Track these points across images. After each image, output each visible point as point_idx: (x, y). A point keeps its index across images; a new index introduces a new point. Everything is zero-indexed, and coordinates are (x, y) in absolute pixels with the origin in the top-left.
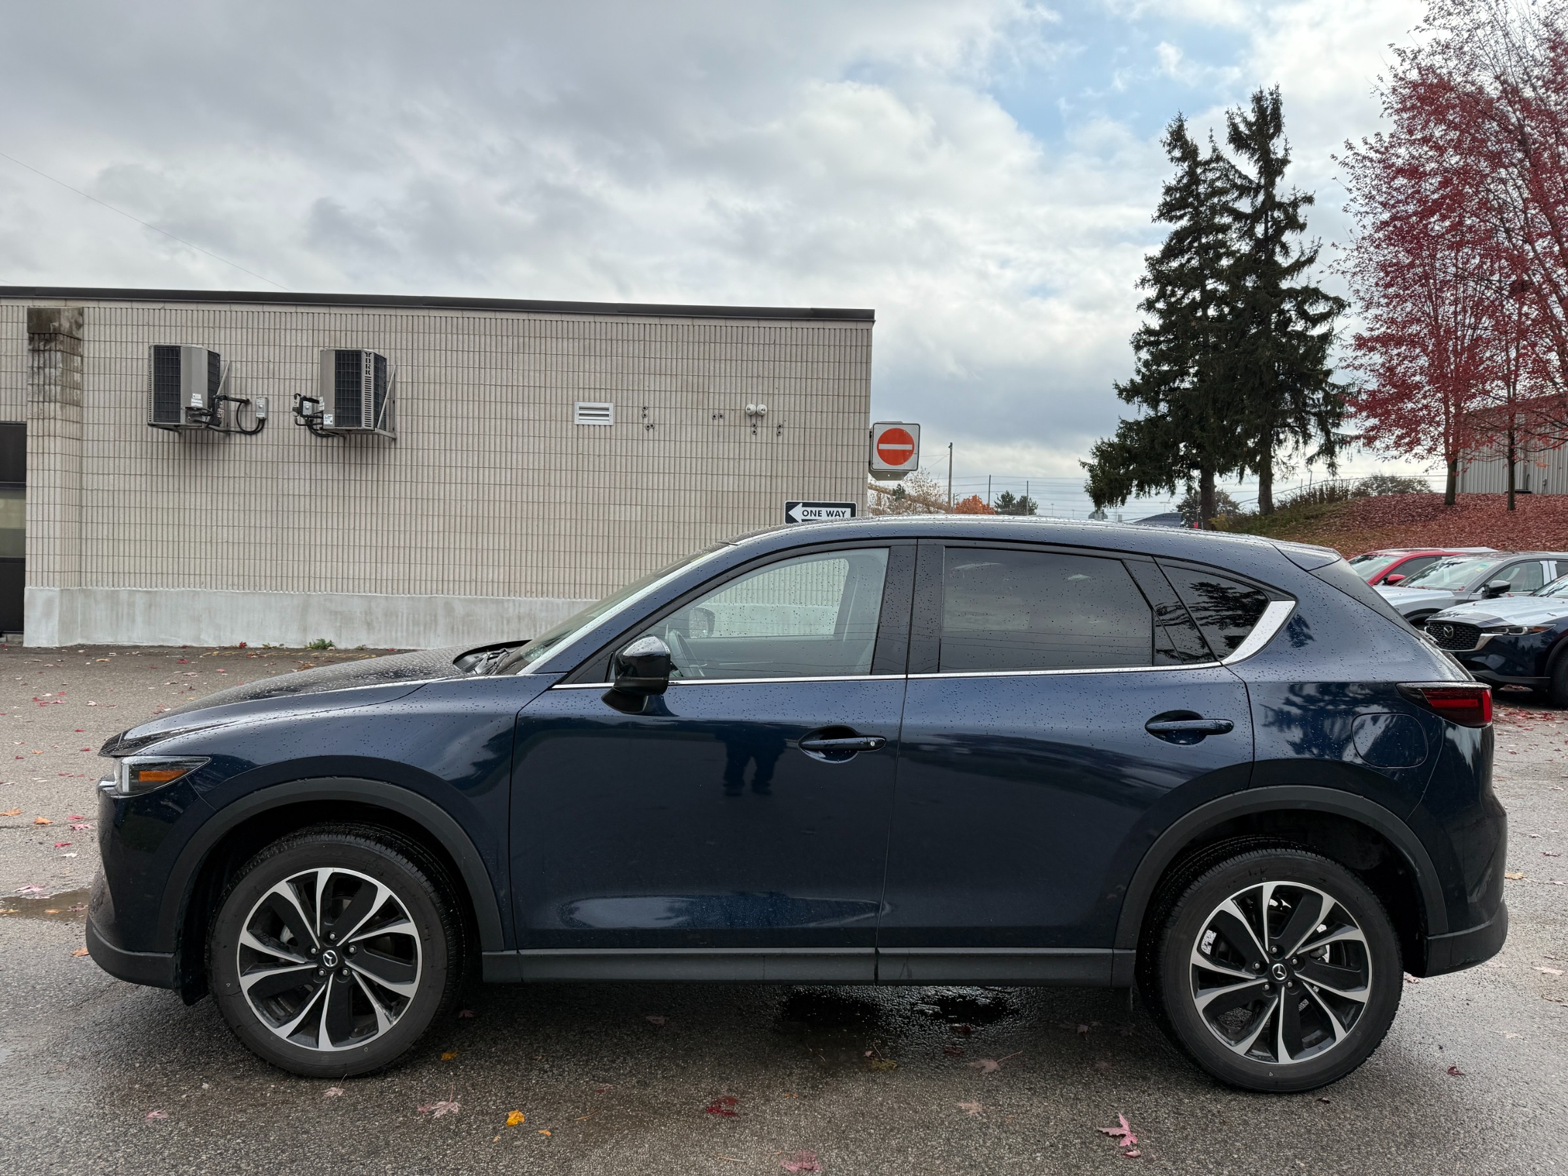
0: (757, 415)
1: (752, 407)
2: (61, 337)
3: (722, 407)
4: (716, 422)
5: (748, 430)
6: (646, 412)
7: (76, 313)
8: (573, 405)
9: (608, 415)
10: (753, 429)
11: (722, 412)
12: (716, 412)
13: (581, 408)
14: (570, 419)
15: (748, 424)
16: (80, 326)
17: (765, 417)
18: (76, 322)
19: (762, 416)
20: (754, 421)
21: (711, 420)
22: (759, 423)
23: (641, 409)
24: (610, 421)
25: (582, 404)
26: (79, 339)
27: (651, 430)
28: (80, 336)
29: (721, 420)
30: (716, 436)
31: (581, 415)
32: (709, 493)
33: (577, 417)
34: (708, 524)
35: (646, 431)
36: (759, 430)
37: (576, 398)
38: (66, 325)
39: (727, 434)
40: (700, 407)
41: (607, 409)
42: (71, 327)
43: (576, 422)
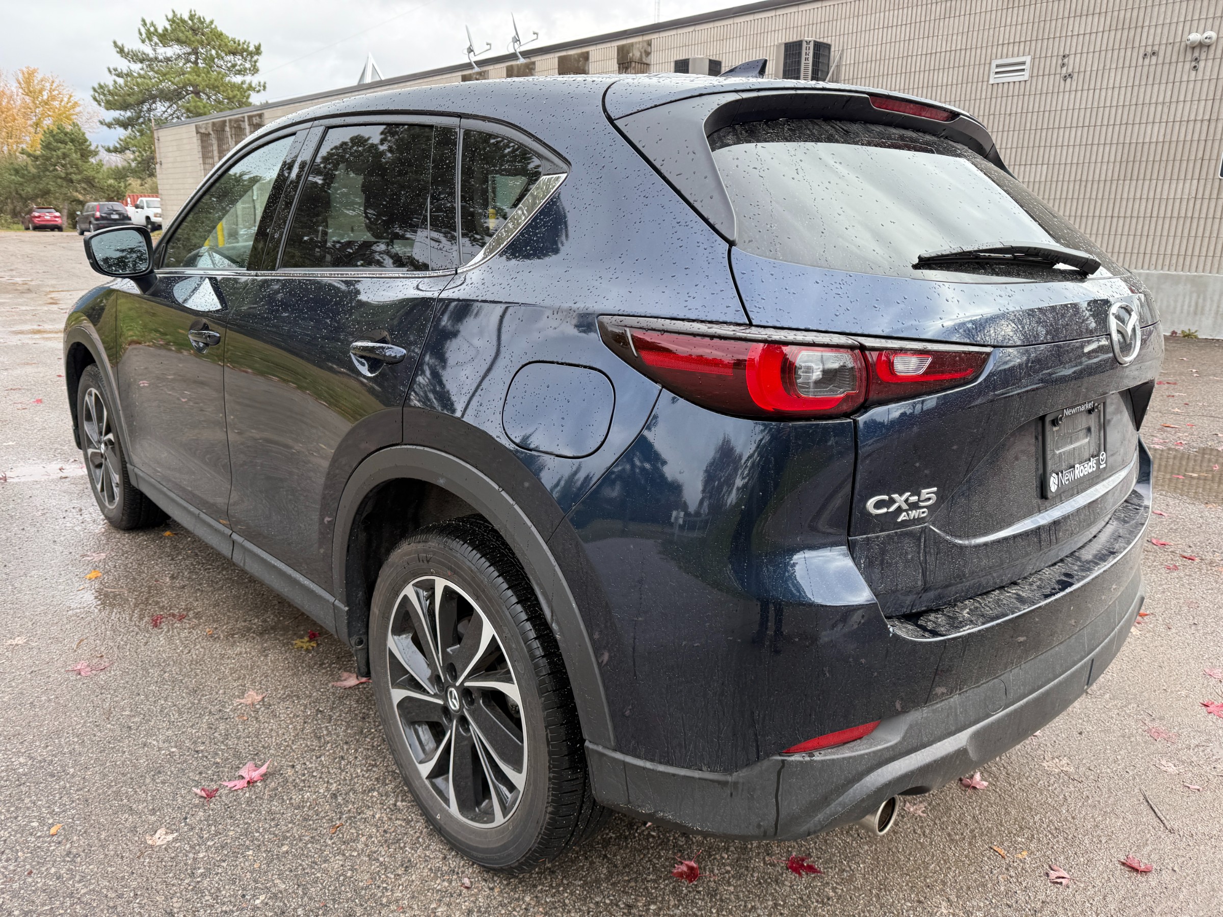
0: (1201, 45)
1: (1195, 37)
2: (633, 64)
3: (1157, 42)
4: (1147, 61)
5: (1187, 66)
6: (1066, 60)
7: (645, 45)
8: (990, 64)
9: (1023, 70)
10: (1193, 64)
11: (1156, 48)
12: (1149, 49)
13: (997, 66)
14: (986, 79)
15: (1189, 58)
16: (648, 54)
17: (1213, 48)
18: (645, 51)
19: (1209, 46)
20: (1196, 54)
21: (1141, 59)
22: (1203, 56)
23: (1060, 58)
24: (1026, 75)
25: (1000, 62)
26: (647, 64)
27: (1069, 80)
28: (648, 62)
29: (1154, 58)
30: (1144, 77)
31: (997, 73)
32: (1127, 146)
33: (992, 75)
34: (1121, 182)
35: (1062, 82)
36: (1202, 64)
37: (994, 56)
38: (637, 54)
39: (1158, 74)
40: (1130, 46)
41: (1024, 63)
42: (641, 55)
43: (991, 82)
